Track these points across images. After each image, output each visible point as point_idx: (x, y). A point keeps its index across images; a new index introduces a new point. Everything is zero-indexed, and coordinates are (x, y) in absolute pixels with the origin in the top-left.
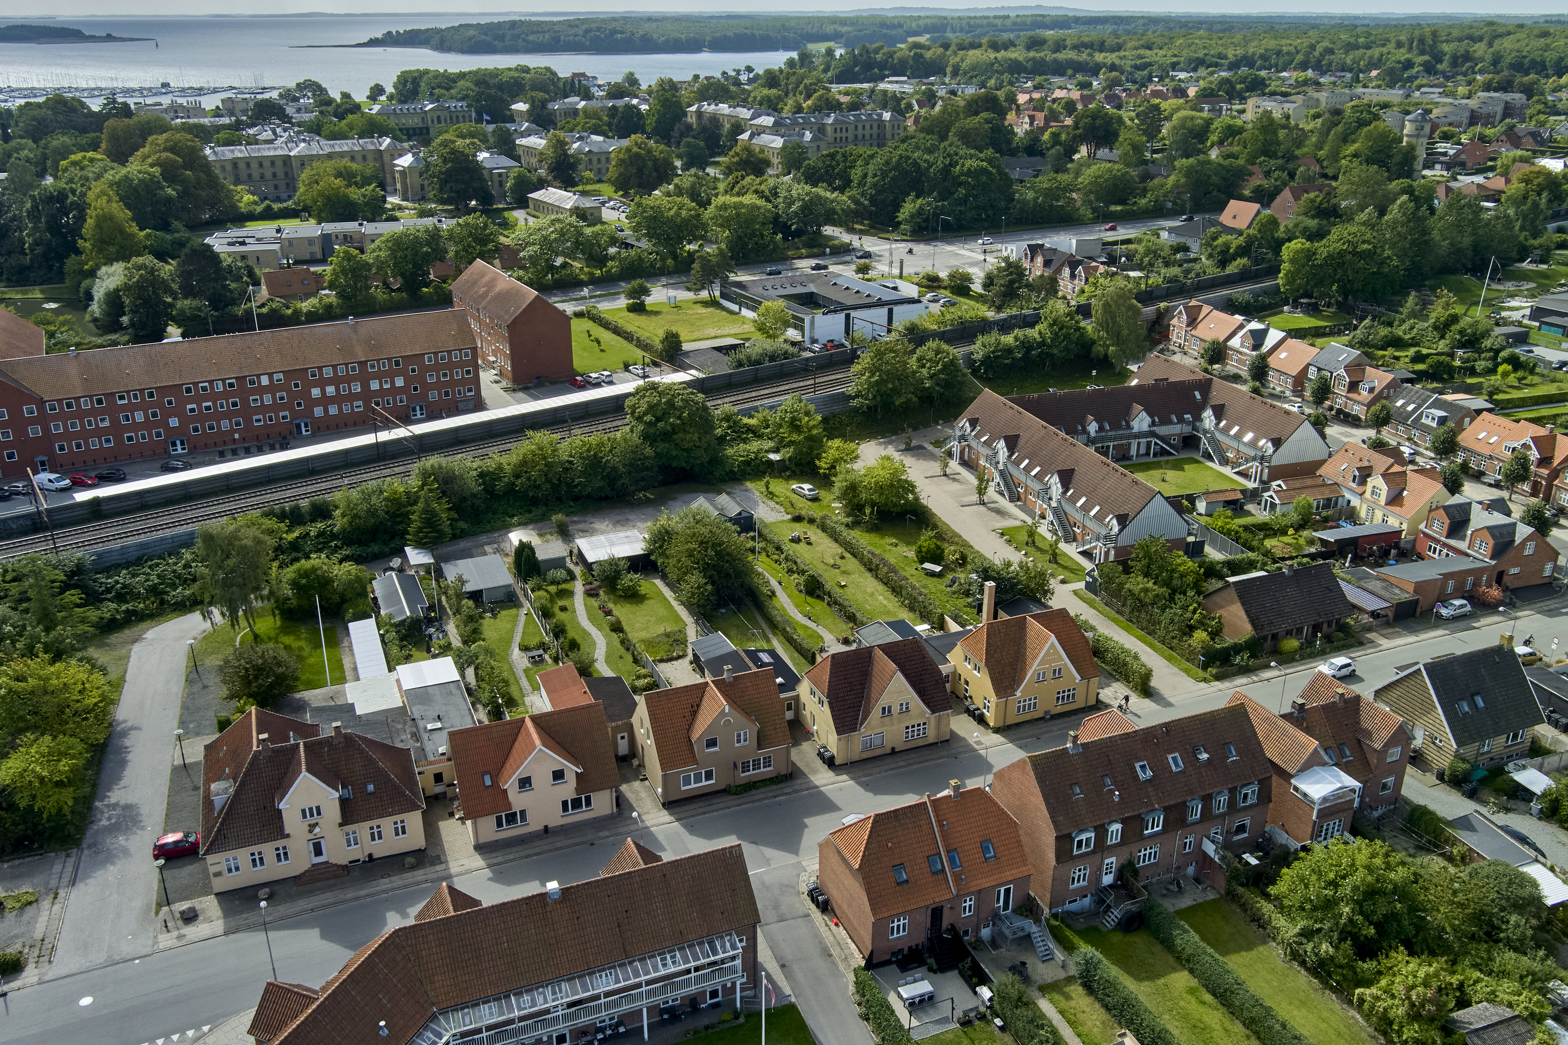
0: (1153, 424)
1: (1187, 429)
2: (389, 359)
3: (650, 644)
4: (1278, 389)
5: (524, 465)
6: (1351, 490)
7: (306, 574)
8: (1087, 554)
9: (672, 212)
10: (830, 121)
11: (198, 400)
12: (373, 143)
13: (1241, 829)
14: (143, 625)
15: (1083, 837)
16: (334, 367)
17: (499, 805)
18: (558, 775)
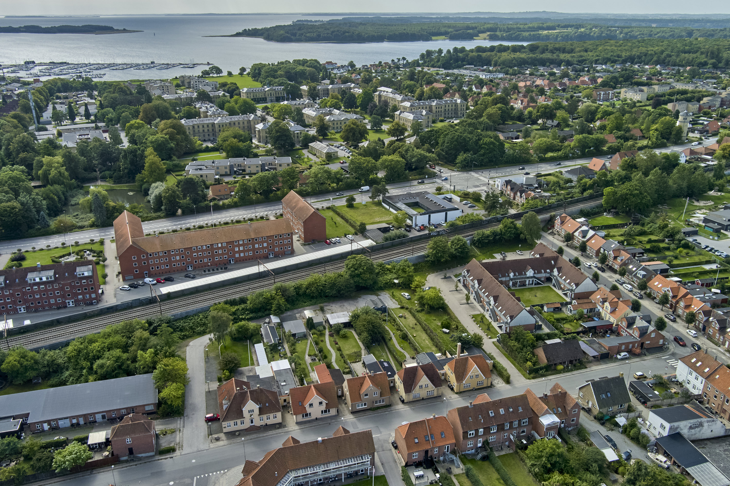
0: (535, 273)
1: (548, 275)
2: (262, 237)
3: (350, 356)
4: (591, 254)
5: (310, 285)
6: (599, 305)
7: (241, 327)
8: (500, 327)
9: (365, 165)
10: (434, 104)
11: (197, 252)
12: (247, 117)
13: (523, 432)
14: (189, 340)
15: (471, 432)
16: (243, 240)
17: (303, 411)
18: (320, 403)
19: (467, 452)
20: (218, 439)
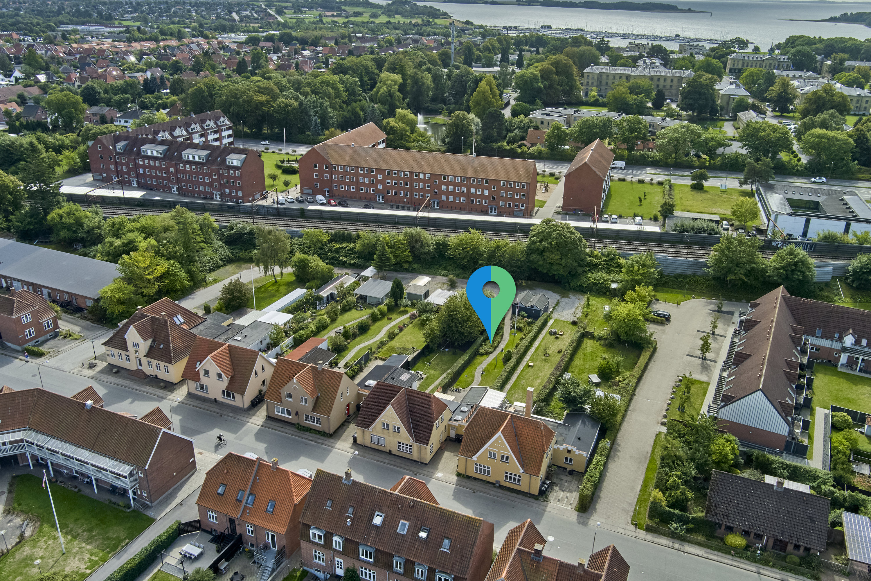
11: (392, 179)
12: (680, 73)
15: (317, 532)
17: (196, 377)
18: (220, 376)
19: (313, 571)
20: (92, 366)
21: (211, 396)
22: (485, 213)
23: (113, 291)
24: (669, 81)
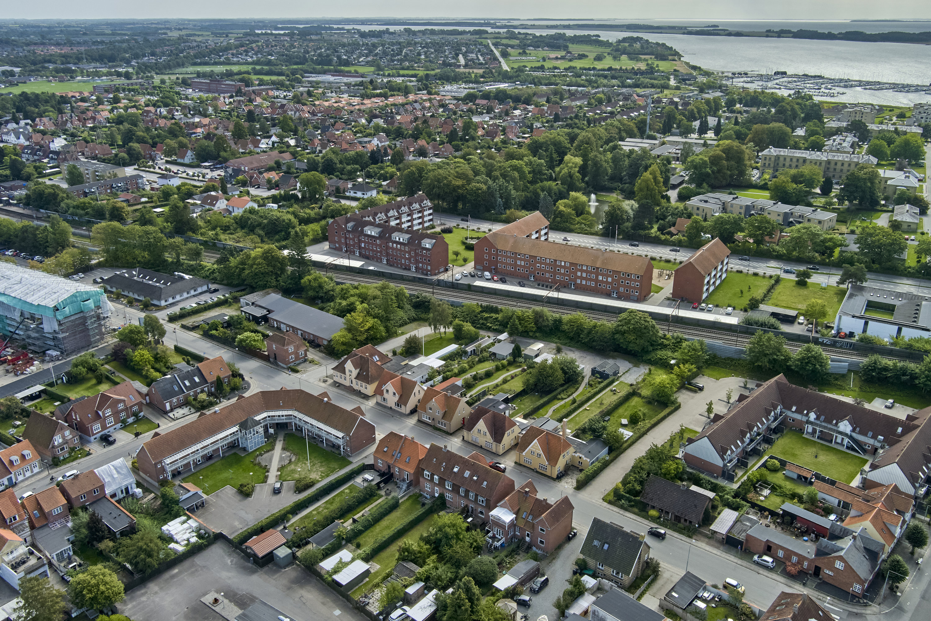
0: (854, 430)
1: (878, 445)
2: (608, 271)
13: (481, 512)
16: (587, 267)
17: (381, 394)
18: (394, 394)
19: (425, 494)
20: (325, 381)
21: (389, 405)
22: (608, 295)
23: (340, 336)
24: (846, 165)
